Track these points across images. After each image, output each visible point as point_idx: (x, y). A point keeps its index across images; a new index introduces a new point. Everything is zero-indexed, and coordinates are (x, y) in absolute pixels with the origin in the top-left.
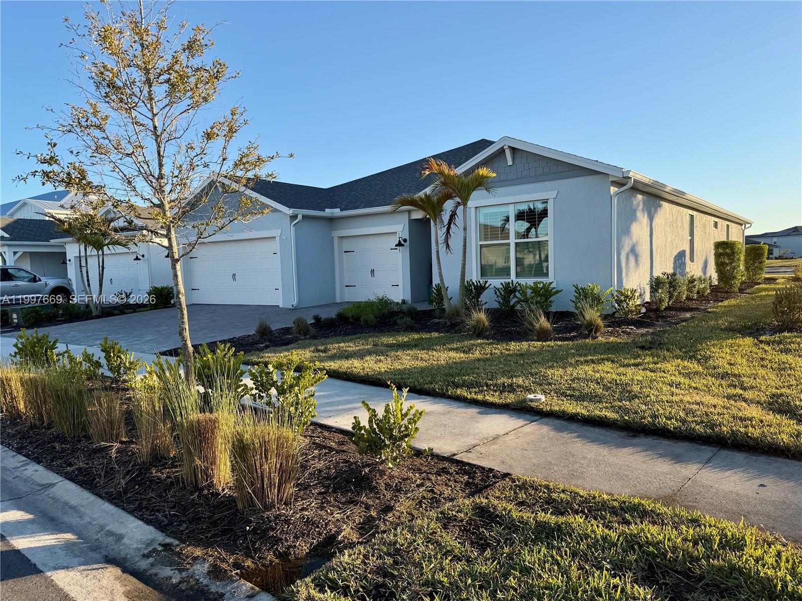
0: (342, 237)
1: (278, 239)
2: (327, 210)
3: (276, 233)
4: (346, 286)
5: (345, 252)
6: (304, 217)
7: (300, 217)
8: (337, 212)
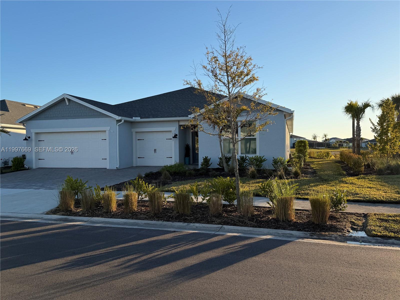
0: (137, 132)
1: (107, 132)
2: (134, 118)
3: (107, 129)
4: (138, 158)
5: (138, 140)
6: (125, 121)
7: (123, 121)
8: (138, 119)
